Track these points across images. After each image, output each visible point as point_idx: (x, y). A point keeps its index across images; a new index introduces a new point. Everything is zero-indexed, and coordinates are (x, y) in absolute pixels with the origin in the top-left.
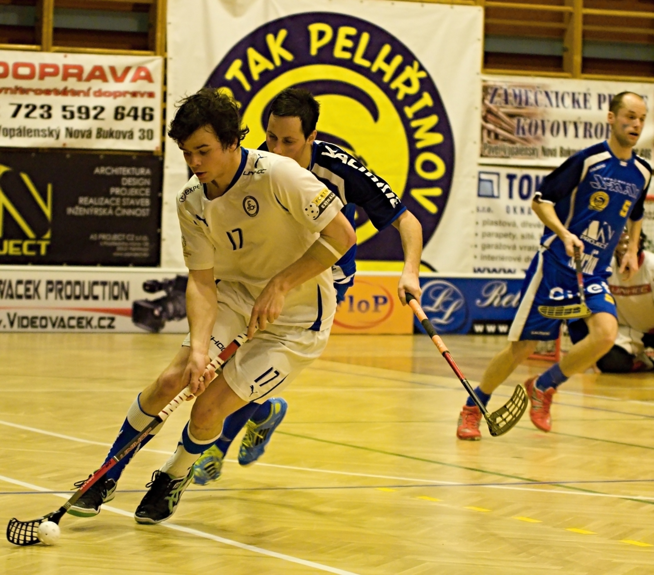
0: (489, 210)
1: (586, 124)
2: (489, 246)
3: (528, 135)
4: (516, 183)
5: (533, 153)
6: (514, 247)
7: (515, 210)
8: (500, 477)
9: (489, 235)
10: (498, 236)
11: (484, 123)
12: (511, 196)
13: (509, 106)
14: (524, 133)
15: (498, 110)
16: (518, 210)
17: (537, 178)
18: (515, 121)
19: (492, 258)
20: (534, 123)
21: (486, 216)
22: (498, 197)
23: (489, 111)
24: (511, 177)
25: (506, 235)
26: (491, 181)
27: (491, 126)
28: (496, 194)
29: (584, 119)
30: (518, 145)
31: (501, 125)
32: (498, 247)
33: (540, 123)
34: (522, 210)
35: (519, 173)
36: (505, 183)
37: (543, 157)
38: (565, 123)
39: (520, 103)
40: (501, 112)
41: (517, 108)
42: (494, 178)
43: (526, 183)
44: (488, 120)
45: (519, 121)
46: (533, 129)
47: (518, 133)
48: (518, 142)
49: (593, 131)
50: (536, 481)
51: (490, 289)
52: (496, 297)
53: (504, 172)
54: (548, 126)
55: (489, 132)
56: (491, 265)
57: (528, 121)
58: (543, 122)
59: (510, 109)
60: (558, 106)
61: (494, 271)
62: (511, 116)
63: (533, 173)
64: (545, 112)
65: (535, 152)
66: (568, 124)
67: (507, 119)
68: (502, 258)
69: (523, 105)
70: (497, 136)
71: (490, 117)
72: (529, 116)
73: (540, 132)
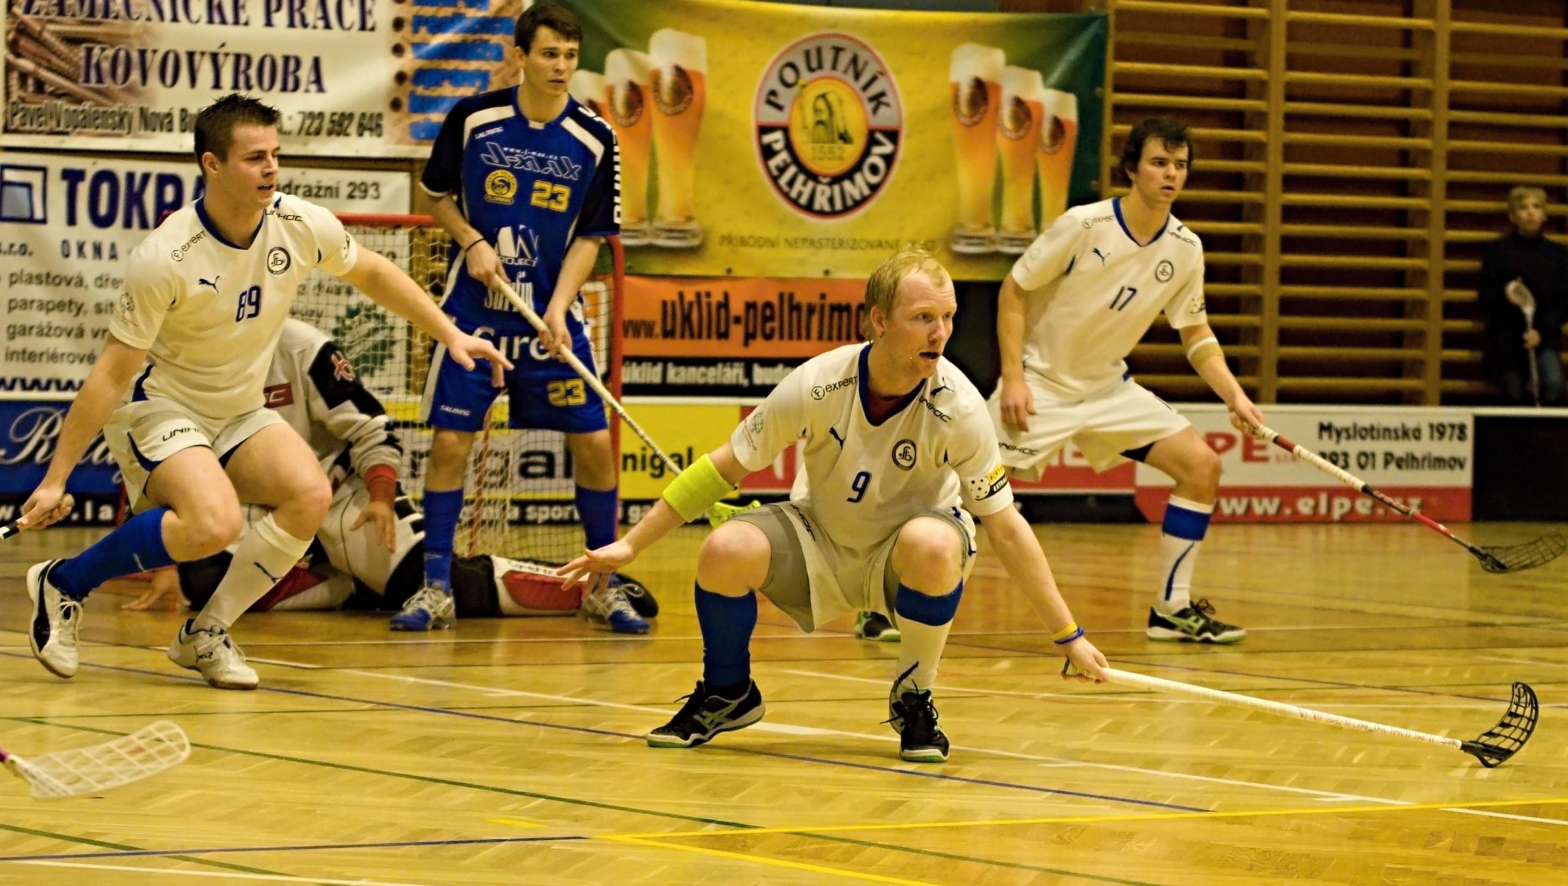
0: (24, 250)
1: (238, 57)
2: (25, 331)
3: (108, 83)
4: (83, 189)
5: (121, 124)
6: (81, 333)
7: (81, 248)
8: (56, 841)
9: (26, 305)
10: (46, 307)
11: (11, 57)
12: (72, 220)
13: (67, 19)
14: (100, 80)
15: (43, 29)
16: (88, 249)
17: (130, 176)
18: (81, 52)
19: (32, 357)
20: (122, 54)
21: (17, 264)
22: (44, 221)
23: (22, 30)
24: (72, 177)
25: (60, 306)
26: (28, 186)
27: (27, 64)
28: (39, 214)
29: (233, 48)
30: (87, 105)
31: (49, 61)
32: (45, 332)
33: (135, 56)
34: (98, 250)
35: (91, 167)
36: (58, 190)
37: (142, 132)
38: (191, 55)
39: (92, 14)
40: (50, 33)
41: (83, 23)
42: (35, 178)
43: (105, 189)
44: (20, 51)
45: (89, 51)
46: (121, 70)
47: (87, 80)
48: (89, 99)
49: (253, 72)
50: (130, 848)
51: (26, 427)
52: (40, 444)
53: (57, 164)
54: (154, 64)
55: (24, 77)
56: (30, 372)
57: (110, 52)
58: (142, 53)
59: (69, 26)
60: (175, 19)
61: (36, 384)
62: (73, 41)
63: (121, 168)
64: (146, 31)
65: (126, 121)
66: (197, 58)
67: (62, 48)
68: (54, 357)
69: (99, 17)
70: (40, 86)
71: (23, 42)
72: (111, 40)
73: (135, 75)
